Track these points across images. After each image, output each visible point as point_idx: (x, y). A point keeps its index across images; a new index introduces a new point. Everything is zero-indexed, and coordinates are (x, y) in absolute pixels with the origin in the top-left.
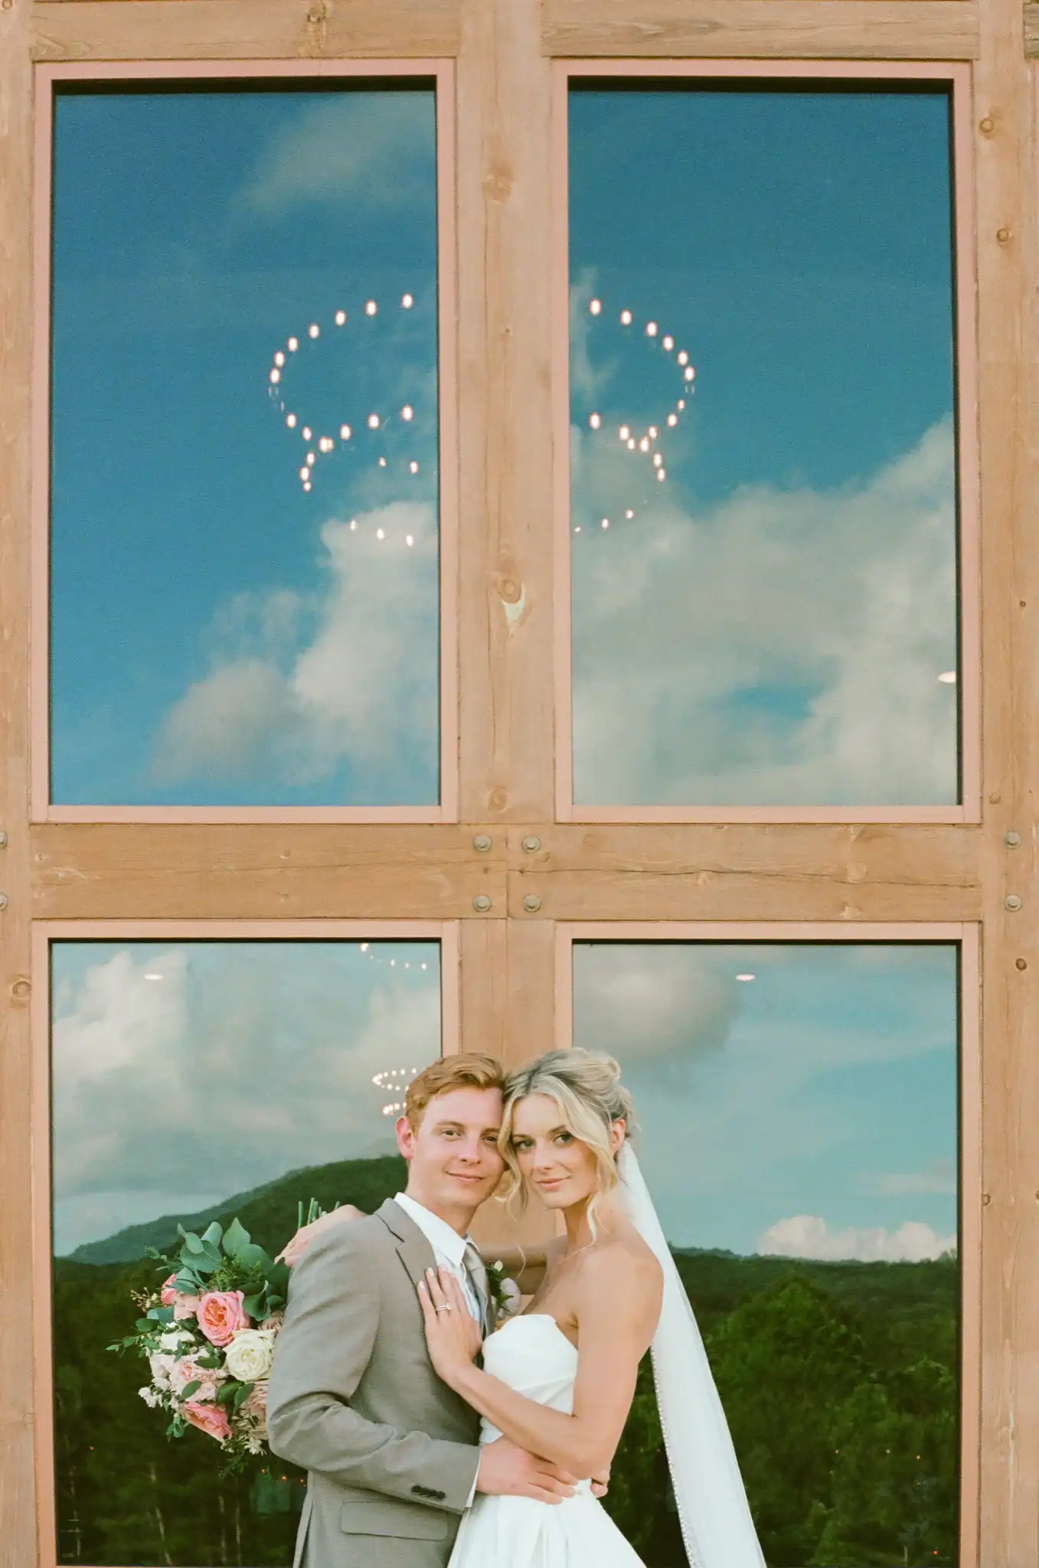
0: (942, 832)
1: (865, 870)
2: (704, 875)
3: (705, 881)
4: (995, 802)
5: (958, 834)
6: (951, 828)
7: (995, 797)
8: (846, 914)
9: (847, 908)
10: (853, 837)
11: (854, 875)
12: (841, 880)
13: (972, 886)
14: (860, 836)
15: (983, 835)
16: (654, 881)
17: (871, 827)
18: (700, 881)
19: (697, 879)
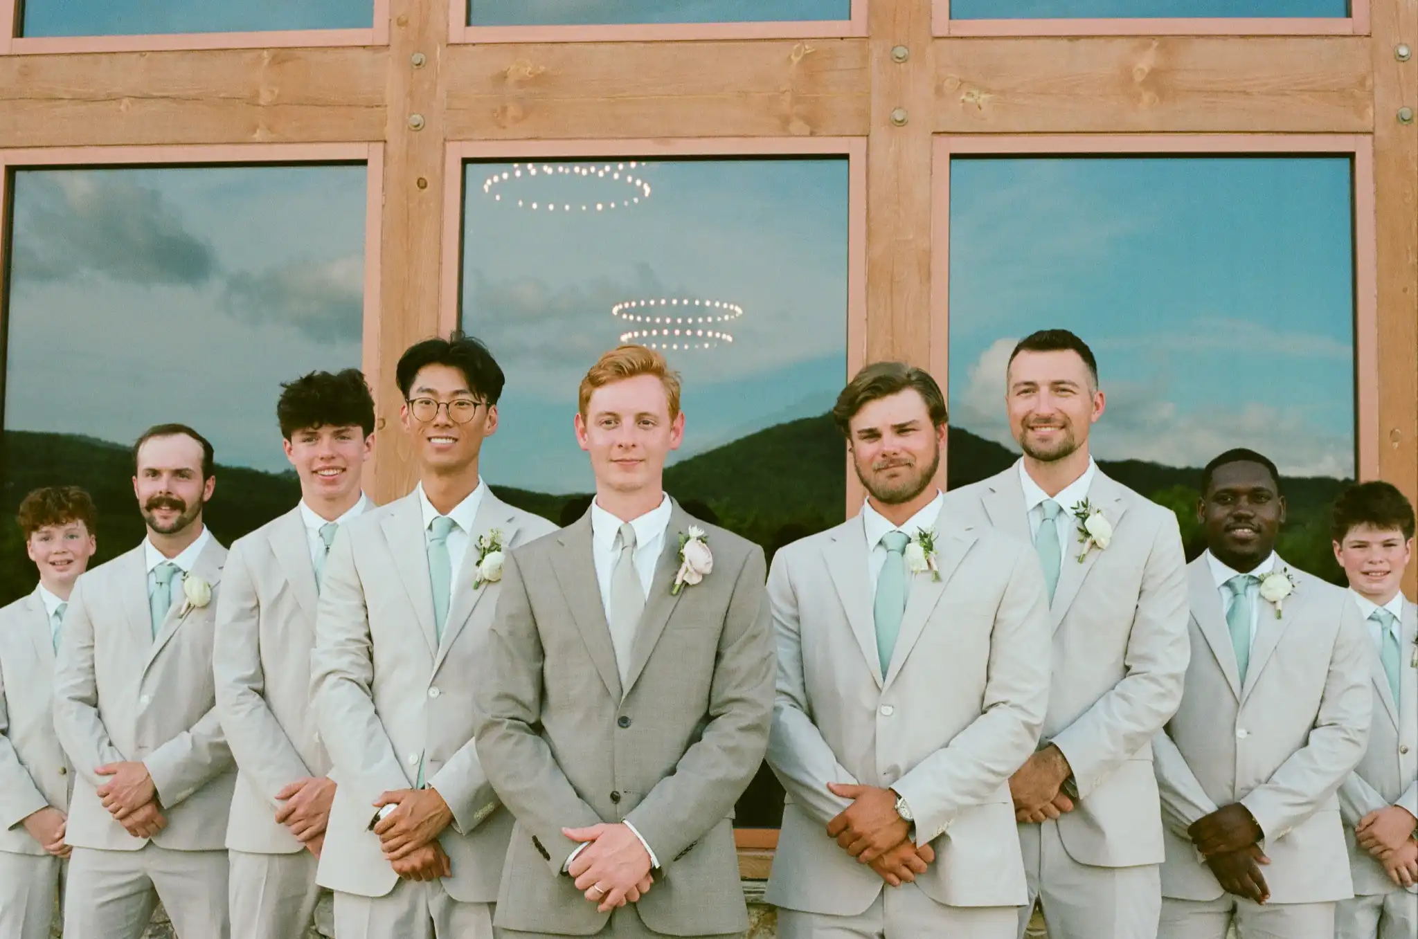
0: (350, 54)
1: (277, 92)
2: (126, 101)
3: (127, 108)
4: (401, 23)
5: (365, 56)
6: (361, 50)
7: (404, 19)
8: (258, 136)
9: (258, 131)
10: (266, 62)
11: (265, 97)
12: (253, 101)
13: (377, 106)
14: (274, 58)
15: (390, 56)
16: (83, 108)
17: (284, 52)
18: (122, 107)
19: (121, 105)
